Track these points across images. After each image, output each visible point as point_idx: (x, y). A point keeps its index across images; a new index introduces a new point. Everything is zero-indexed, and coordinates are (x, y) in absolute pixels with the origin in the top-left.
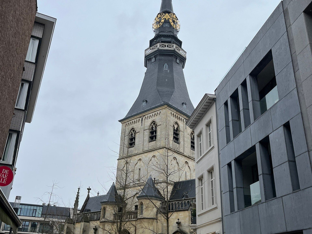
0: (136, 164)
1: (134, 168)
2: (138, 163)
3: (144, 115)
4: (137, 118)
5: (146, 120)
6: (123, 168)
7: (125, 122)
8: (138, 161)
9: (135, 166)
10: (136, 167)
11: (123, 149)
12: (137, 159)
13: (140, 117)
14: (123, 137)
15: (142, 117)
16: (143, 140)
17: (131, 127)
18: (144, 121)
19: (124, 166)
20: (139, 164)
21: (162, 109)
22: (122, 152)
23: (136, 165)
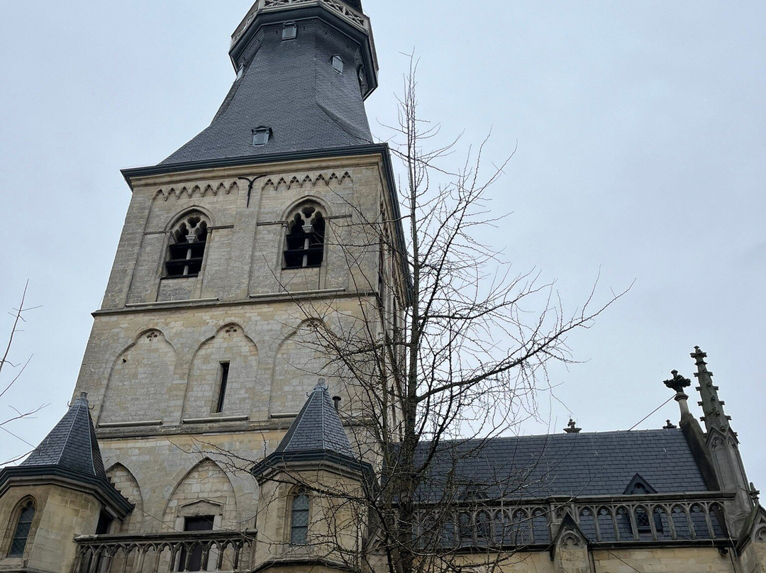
0: (204, 343)
1: (195, 355)
2: (215, 340)
3: (264, 170)
4: (223, 177)
5: (271, 191)
6: (127, 349)
7: (155, 184)
8: (218, 331)
9: (200, 348)
10: (202, 352)
11: (128, 279)
12: (212, 323)
13: (241, 177)
14: (139, 237)
15: (251, 178)
16: (252, 257)
17: (184, 203)
18: (262, 194)
19: (130, 342)
20: (225, 345)
21: (358, 165)
22: (126, 290)
23: (206, 347)
